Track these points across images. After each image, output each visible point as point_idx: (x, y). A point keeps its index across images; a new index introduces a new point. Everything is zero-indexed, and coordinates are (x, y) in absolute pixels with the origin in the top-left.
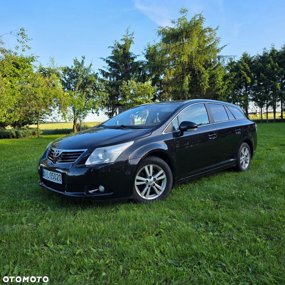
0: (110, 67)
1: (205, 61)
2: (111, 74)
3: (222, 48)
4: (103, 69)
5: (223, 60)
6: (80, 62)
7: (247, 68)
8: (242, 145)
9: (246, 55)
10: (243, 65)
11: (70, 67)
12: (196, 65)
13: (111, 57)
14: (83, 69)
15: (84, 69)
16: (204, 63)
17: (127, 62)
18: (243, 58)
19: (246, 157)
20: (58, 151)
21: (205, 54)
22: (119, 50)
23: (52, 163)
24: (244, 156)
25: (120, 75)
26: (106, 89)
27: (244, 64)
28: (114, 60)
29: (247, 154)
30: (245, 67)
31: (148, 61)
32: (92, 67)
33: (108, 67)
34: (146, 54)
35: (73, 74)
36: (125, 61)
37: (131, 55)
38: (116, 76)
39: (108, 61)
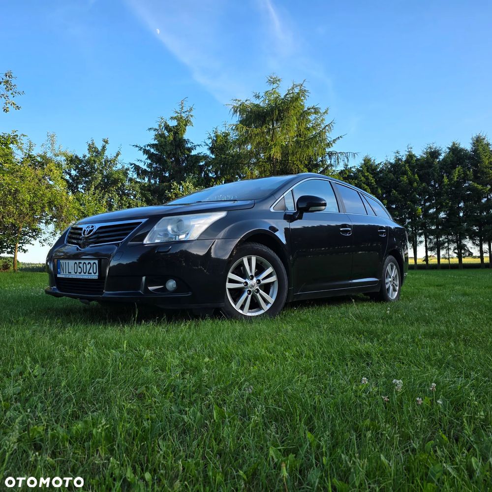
0: (149, 161)
1: (308, 159)
2: (151, 172)
3: (334, 141)
4: (138, 163)
5: (337, 159)
6: (100, 148)
7: (372, 180)
8: (388, 258)
9: (369, 160)
10: (364, 176)
11: (80, 156)
12: (294, 164)
13: (153, 146)
14: (103, 160)
15: (105, 161)
16: (306, 162)
17: (179, 154)
18: (365, 164)
19: (394, 280)
20: (91, 227)
21: (308, 147)
22: (166, 134)
23: (78, 249)
24: (390, 278)
25: (167, 175)
26: (143, 195)
27: (366, 174)
28: (157, 150)
29: (395, 275)
30: (367, 179)
31: (213, 157)
32: (119, 157)
33: (146, 161)
34: (211, 145)
35: (85, 168)
36: (175, 154)
37: (187, 144)
38: (159, 177)
39: (146, 152)
